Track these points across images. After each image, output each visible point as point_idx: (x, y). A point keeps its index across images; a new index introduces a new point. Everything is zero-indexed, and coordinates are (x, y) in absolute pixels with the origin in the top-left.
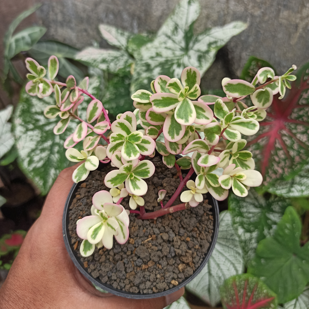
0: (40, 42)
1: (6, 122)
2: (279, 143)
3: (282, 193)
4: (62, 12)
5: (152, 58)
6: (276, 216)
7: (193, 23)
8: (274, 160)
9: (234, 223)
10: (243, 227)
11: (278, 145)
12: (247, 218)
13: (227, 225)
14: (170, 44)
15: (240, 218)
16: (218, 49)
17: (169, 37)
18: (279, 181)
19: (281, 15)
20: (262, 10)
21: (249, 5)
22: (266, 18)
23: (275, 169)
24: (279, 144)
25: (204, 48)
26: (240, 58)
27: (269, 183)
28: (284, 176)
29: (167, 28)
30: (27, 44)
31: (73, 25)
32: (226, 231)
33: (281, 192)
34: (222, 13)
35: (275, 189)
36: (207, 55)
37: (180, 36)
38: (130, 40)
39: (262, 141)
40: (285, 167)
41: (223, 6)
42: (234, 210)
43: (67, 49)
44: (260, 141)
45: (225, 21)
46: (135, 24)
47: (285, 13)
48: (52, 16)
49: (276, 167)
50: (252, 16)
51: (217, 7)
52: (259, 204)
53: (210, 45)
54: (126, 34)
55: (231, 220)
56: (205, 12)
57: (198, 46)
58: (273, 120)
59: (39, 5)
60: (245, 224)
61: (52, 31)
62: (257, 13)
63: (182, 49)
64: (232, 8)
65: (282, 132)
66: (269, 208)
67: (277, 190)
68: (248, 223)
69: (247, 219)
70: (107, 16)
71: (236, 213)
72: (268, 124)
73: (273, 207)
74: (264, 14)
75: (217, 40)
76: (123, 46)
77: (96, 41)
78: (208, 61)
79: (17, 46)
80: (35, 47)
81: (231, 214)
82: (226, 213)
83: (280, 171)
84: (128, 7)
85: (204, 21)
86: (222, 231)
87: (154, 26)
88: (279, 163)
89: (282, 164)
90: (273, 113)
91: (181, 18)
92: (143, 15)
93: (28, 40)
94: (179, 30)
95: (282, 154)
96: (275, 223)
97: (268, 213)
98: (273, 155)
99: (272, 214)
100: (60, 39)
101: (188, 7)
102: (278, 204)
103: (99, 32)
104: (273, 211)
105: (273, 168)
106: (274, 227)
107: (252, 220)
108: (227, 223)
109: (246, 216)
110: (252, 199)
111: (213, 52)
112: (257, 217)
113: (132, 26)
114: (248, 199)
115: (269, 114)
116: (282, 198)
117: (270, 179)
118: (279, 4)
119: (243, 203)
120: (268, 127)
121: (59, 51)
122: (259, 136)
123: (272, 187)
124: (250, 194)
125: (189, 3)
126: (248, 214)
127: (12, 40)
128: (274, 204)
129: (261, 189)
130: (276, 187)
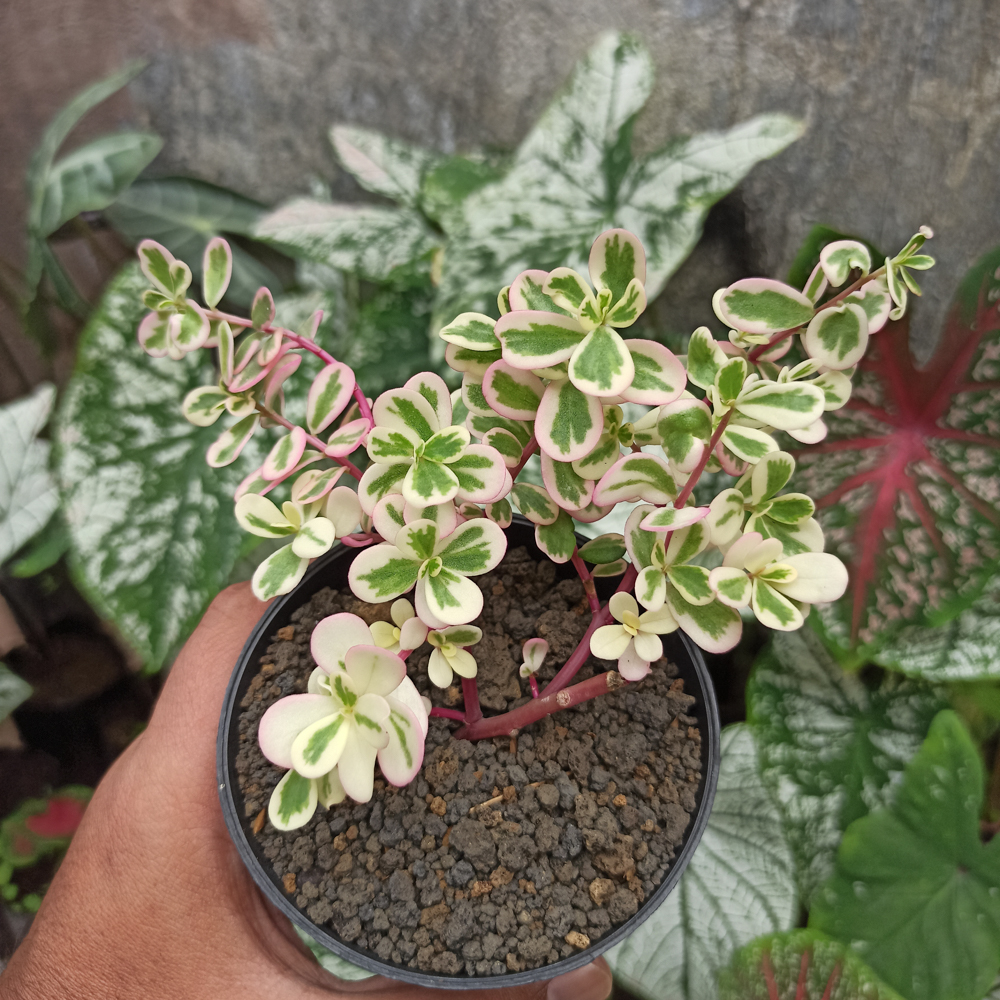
0: (141, 181)
1: (34, 438)
2: (908, 505)
3: (920, 669)
4: (213, 86)
5: (499, 231)
6: (903, 744)
7: (632, 119)
8: (895, 561)
9: (765, 764)
10: (796, 780)
11: (905, 513)
12: (806, 749)
13: (742, 770)
14: (557, 187)
15: (784, 749)
16: (709, 203)
17: (555, 166)
18: (910, 630)
19: (914, 92)
20: (854, 78)
21: (810, 62)
22: (867, 103)
23: (896, 590)
24: (910, 507)
25: (666, 199)
26: (785, 232)
27: (879, 634)
28: (925, 612)
29: (546, 136)
30: (102, 188)
31: (247, 128)
32: (740, 790)
33: (919, 664)
34: (724, 87)
35: (898, 653)
36: (675, 223)
37: (589, 163)
38: (430, 174)
39: (855, 498)
40: (930, 582)
41: (729, 65)
42: (764, 721)
43: (228, 205)
44: (846, 498)
45: (735, 112)
46: (446, 124)
47: (926, 88)
48: (180, 100)
49: (899, 583)
50: (822, 97)
51: (708, 69)
52: (847, 704)
53: (684, 189)
54: (418, 155)
55: (755, 756)
56: (670, 84)
57: (645, 194)
58: (889, 432)
59: (141, 64)
60: (801, 767)
62: (839, 86)
63: (596, 204)
64: (755, 71)
65: (920, 468)
66: (878, 717)
67: (904, 656)
68: (810, 763)
69: (809, 753)
70: (355, 99)
71: (773, 732)
72: (875, 443)
73: (890, 713)
74: (859, 90)
75: (707, 174)
76: (407, 192)
77: (322, 177)
78: (680, 243)
79: (68, 195)
80: (126, 198)
81: (756, 736)
82: (737, 734)
83: (914, 596)
84: (422, 69)
85: (667, 113)
86: (727, 791)
87: (506, 132)
88: (908, 569)
89: (921, 573)
90: (889, 410)
91: (593, 106)
92: (470, 95)
93: (105, 174)
94: (587, 143)
95: (921, 541)
96: (898, 765)
97: (877, 733)
98: (889, 545)
99: (889, 735)
100: (207, 172)
101: (616, 67)
102: (907, 702)
103: (330, 151)
104: (891, 727)
105: (892, 588)
106: (896, 777)
107: (823, 754)
108: (741, 764)
109: (806, 743)
110: (823, 686)
111: (695, 214)
112: (839, 746)
113: (436, 132)
114: (810, 689)
115: (878, 412)
116: (920, 685)
117: (880, 621)
118: (906, 59)
119: (794, 700)
120: (875, 453)
121: (203, 211)
122: (846, 484)
123: (888, 648)
124: (816, 669)
125: (619, 55)
126: (810, 736)
127: (52, 177)
128: (896, 702)
129: (853, 653)
130: (901, 646)
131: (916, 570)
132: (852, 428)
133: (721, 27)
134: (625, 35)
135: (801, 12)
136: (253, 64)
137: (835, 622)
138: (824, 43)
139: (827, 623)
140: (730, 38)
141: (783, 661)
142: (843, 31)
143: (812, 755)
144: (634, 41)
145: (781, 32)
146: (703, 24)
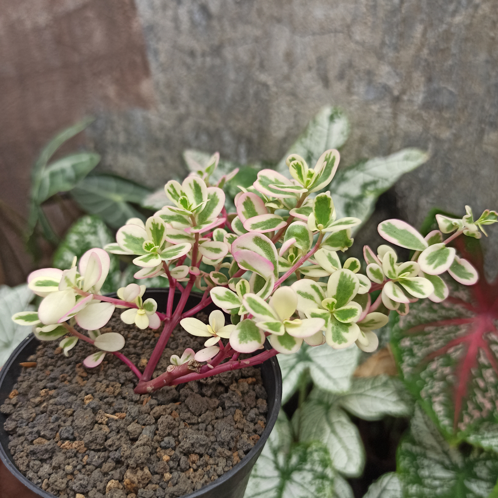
0: (90, 175)
2: (484, 355)
3: (491, 446)
4: (127, 131)
6: (483, 487)
8: (478, 386)
9: (407, 496)
11: (483, 360)
12: (429, 488)
15: (417, 487)
16: (378, 194)
18: (486, 424)
19: (486, 139)
20: (454, 131)
21: (431, 122)
22: (461, 143)
23: (478, 402)
24: (485, 357)
25: (355, 191)
26: (418, 207)
27: (468, 425)
28: (494, 415)
30: (69, 180)
31: (142, 150)
33: (491, 443)
34: (385, 134)
35: (480, 437)
36: (359, 203)
39: (456, 351)
40: (497, 398)
41: (388, 123)
42: (406, 471)
43: (130, 188)
44: (451, 350)
45: (391, 148)
46: (242, 150)
47: (492, 136)
49: (480, 398)
50: (437, 140)
51: (378, 125)
52: (452, 464)
53: (365, 186)
54: (228, 166)
55: (401, 491)
56: (358, 132)
57: (344, 188)
58: (473, 316)
59: (91, 119)
61: (109, 159)
64: (402, 126)
65: (490, 336)
66: (468, 471)
67: (483, 438)
69: (431, 490)
70: (197, 137)
71: (411, 477)
72: (467, 322)
73: (476, 469)
74: (457, 137)
75: (376, 179)
77: (179, 175)
78: (362, 214)
79: (52, 183)
80: (81, 185)
81: (401, 479)
82: (391, 478)
83: (488, 406)
84: (231, 123)
85: (356, 146)
87: (273, 154)
88: (485, 391)
89: (492, 393)
90: (473, 304)
91: (318, 143)
93: (70, 173)
94: (314, 162)
95: (492, 376)
97: (469, 481)
98: (475, 377)
99: (476, 482)
100: (120, 171)
101: (330, 125)
102: (485, 464)
104: (476, 478)
105: (476, 401)
107: (439, 491)
108: (393, 496)
109: (429, 485)
110: (438, 454)
111: (370, 199)
112: (448, 487)
113: (237, 154)
114: (431, 454)
115: (468, 305)
116: (492, 455)
117: (470, 418)
118: (481, 121)
119: (423, 460)
120: (466, 327)
121: (118, 191)
122: (451, 343)
123: (474, 434)
124: (435, 444)
125: (332, 118)
126: (431, 481)
127: (44, 174)
128: (479, 464)
129: (455, 436)
130: (481, 433)
131: (489, 392)
132: (453, 314)
133: (384, 105)
134: (335, 109)
135: (425, 98)
136: (147, 120)
137: (445, 418)
138: (438, 113)
139: (441, 418)
140: (389, 110)
141: (416, 439)
142: (448, 107)
143: (432, 491)
144: (339, 111)
145: (416, 108)
146: (375, 103)
